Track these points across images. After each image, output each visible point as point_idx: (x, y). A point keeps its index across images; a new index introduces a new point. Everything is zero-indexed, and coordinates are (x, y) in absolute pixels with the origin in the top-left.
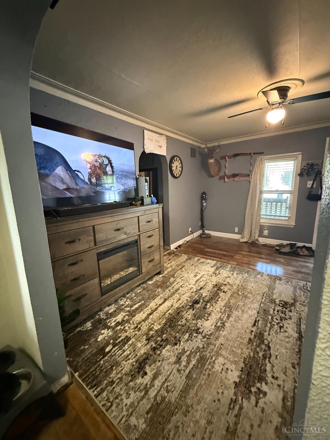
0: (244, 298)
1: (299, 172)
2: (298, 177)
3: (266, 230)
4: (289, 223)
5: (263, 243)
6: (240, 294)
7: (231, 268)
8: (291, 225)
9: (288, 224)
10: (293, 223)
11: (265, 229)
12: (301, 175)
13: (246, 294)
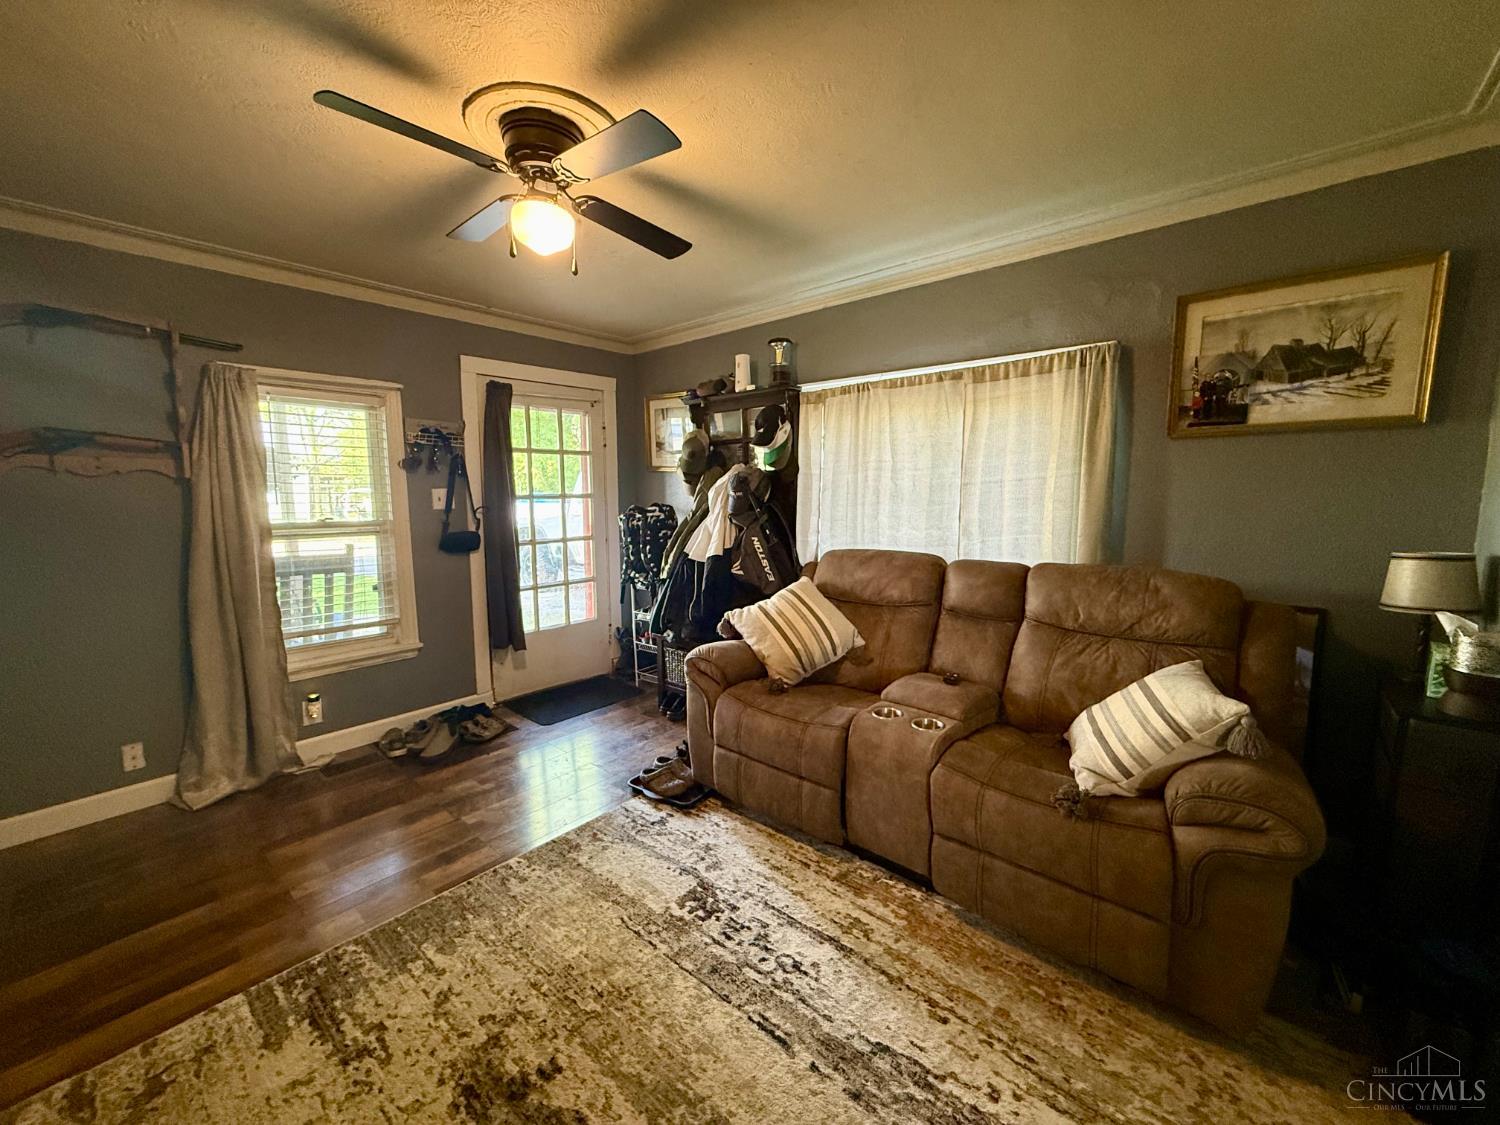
0: (629, 1003)
1: (401, 456)
2: (403, 473)
3: (317, 699)
4: (397, 643)
5: (321, 762)
6: (592, 1006)
7: (373, 953)
8: (407, 651)
9: (397, 648)
10: (412, 641)
11: (313, 696)
12: (410, 464)
13: (605, 983)
